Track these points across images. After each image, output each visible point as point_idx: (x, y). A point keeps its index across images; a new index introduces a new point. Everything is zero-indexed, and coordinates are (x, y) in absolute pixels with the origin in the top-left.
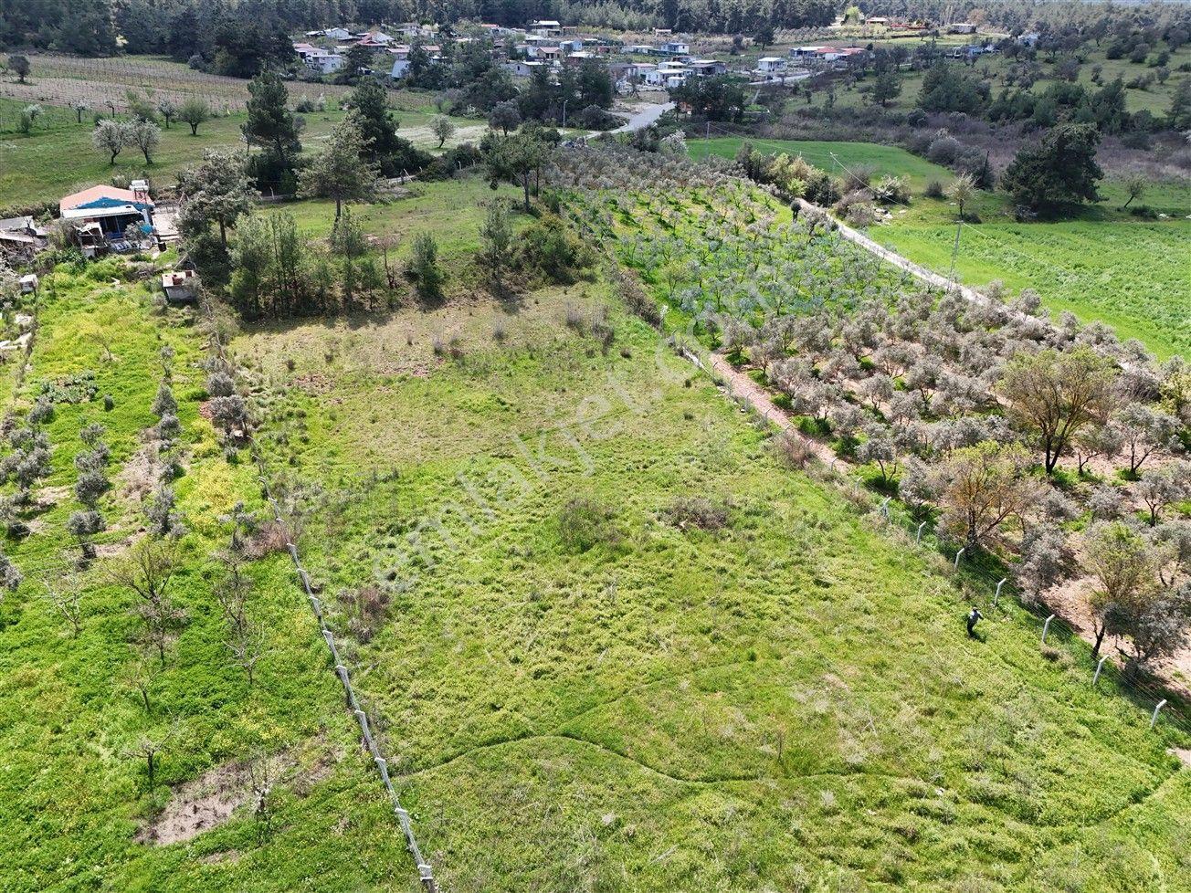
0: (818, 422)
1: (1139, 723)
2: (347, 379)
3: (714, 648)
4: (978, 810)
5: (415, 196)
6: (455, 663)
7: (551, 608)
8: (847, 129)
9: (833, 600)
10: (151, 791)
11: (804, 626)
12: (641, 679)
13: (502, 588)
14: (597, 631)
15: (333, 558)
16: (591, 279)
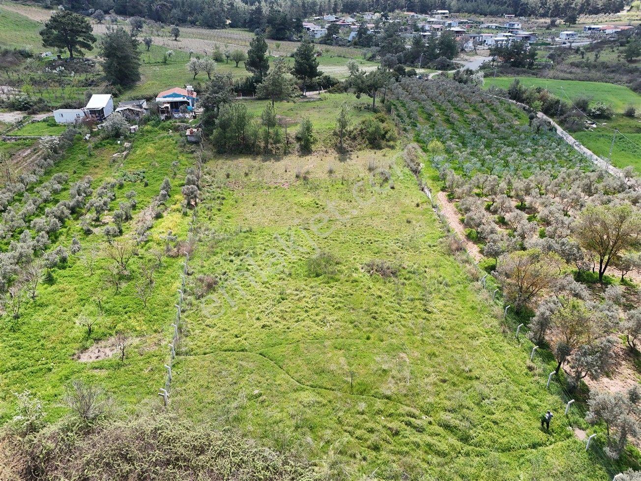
0: (478, 233)
2: (251, 185)
3: (352, 331)
4: (440, 430)
5: (322, 100)
6: (231, 315)
7: (286, 299)
9: (428, 320)
10: (87, 340)
11: (404, 329)
12: (309, 337)
13: (270, 287)
15: (205, 262)
16: (392, 147)
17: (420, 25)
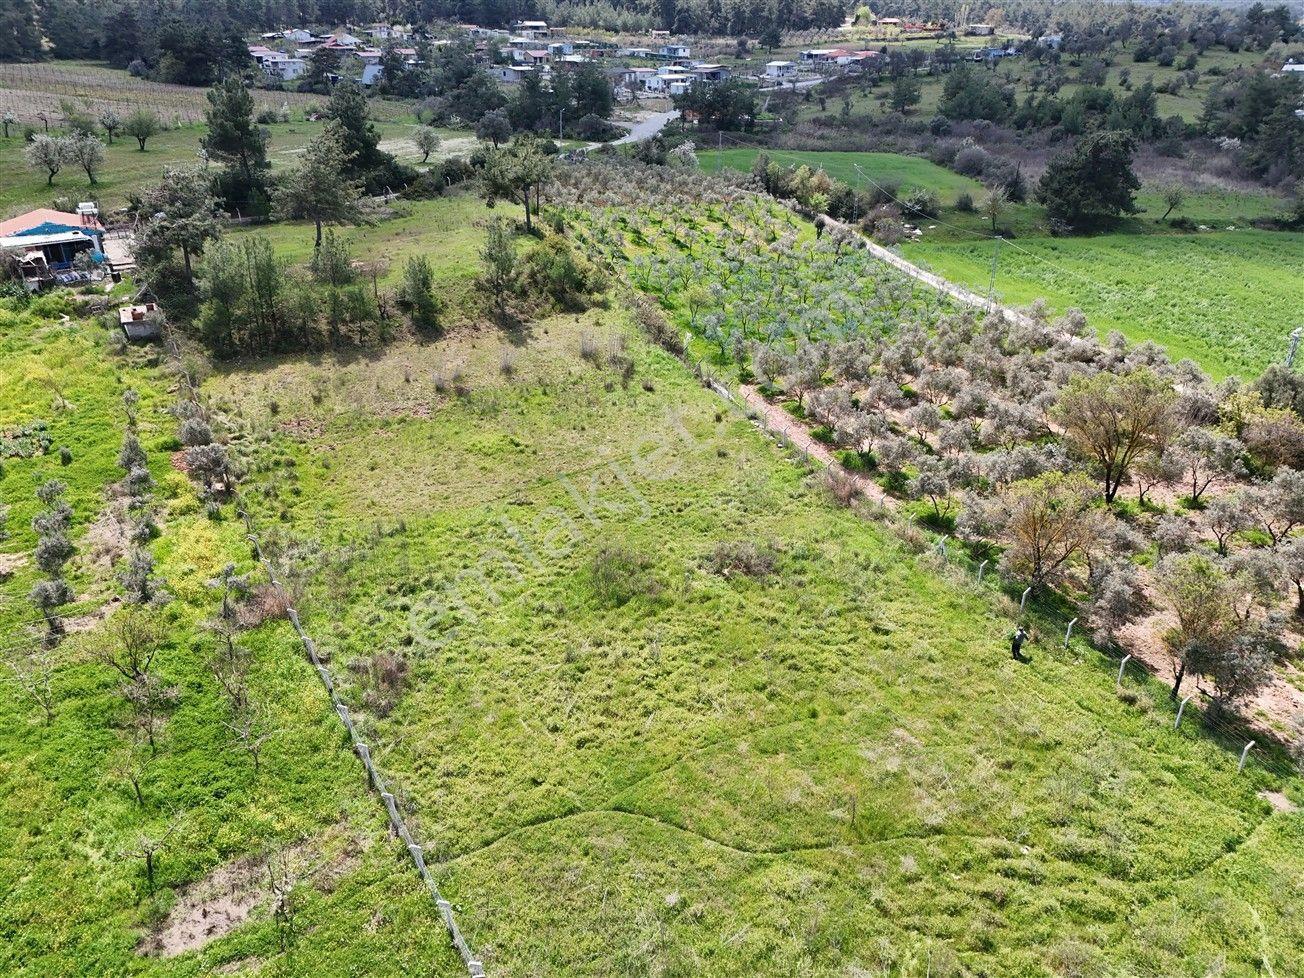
0: (862, 455)
1: (1227, 767)
2: (339, 423)
3: (771, 706)
4: (1067, 868)
5: (402, 216)
6: (487, 735)
7: (589, 669)
8: (866, 139)
9: (894, 649)
10: (152, 895)
11: (866, 678)
12: (695, 743)
13: (533, 650)
14: (642, 693)
15: (340, 623)
16: (605, 305)
17: (504, 51)
